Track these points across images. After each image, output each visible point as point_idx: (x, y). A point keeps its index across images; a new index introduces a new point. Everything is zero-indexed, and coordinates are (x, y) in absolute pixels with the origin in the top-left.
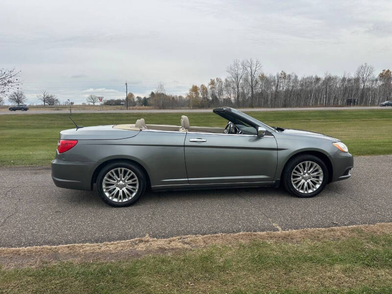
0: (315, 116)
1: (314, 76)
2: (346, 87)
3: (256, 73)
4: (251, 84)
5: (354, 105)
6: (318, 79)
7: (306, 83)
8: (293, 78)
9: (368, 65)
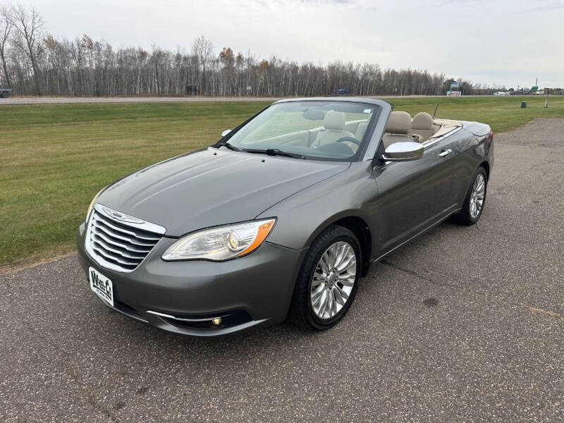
1: (137, 48)
2: (182, 68)
3: (34, 33)
4: (29, 52)
5: (195, 94)
6: (143, 54)
7: (126, 58)
8: (104, 49)
9: (206, 39)
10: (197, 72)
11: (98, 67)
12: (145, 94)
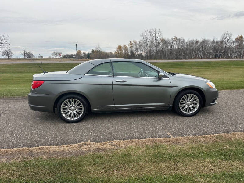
0: (195, 65)
1: (195, 40)
2: (215, 46)
3: (158, 37)
4: (155, 44)
5: (219, 58)
6: (197, 42)
7: (189, 44)
8: (181, 41)
9: (229, 32)
11: (178, 48)
12: (196, 58)
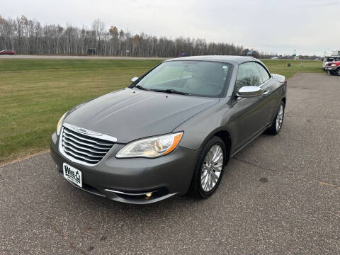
0: (63, 65)
1: (56, 25)
5: (94, 54)
6: (61, 29)
7: (49, 31)
8: (35, 25)
9: (100, 20)
10: (95, 40)
11: (32, 36)
12: (62, 54)
